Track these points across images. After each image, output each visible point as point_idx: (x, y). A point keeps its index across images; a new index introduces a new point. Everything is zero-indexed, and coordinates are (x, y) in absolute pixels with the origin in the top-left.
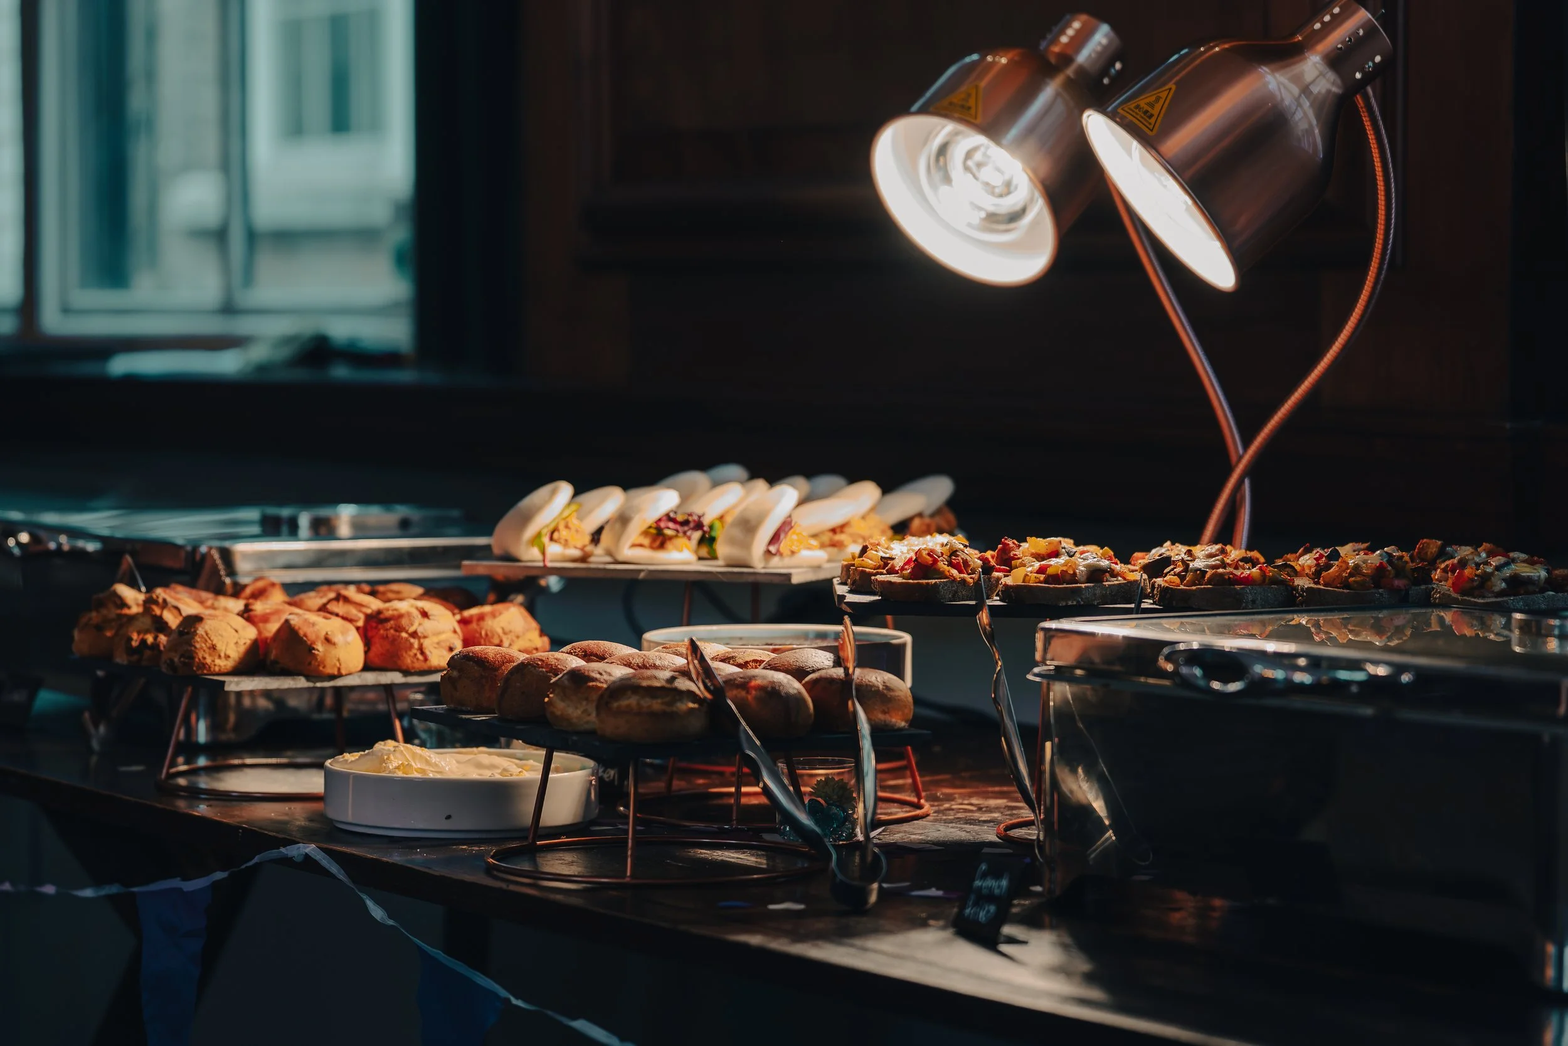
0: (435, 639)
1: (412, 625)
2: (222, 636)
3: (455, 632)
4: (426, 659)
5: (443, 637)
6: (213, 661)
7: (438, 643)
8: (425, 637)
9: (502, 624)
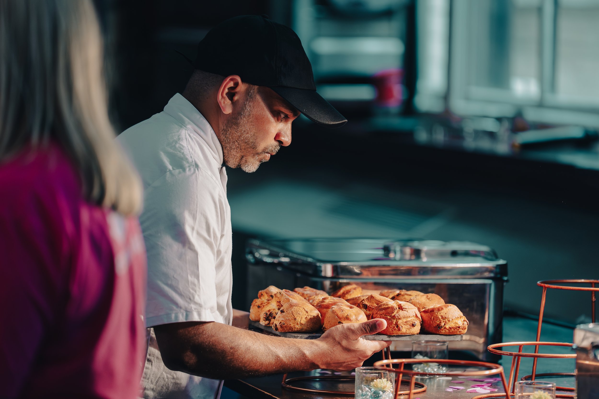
0: (405, 320)
1: (393, 313)
2: (299, 314)
3: (417, 316)
4: (399, 330)
5: (409, 319)
6: (295, 326)
7: (406, 322)
8: (399, 319)
9: (442, 314)
